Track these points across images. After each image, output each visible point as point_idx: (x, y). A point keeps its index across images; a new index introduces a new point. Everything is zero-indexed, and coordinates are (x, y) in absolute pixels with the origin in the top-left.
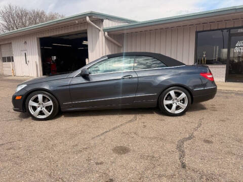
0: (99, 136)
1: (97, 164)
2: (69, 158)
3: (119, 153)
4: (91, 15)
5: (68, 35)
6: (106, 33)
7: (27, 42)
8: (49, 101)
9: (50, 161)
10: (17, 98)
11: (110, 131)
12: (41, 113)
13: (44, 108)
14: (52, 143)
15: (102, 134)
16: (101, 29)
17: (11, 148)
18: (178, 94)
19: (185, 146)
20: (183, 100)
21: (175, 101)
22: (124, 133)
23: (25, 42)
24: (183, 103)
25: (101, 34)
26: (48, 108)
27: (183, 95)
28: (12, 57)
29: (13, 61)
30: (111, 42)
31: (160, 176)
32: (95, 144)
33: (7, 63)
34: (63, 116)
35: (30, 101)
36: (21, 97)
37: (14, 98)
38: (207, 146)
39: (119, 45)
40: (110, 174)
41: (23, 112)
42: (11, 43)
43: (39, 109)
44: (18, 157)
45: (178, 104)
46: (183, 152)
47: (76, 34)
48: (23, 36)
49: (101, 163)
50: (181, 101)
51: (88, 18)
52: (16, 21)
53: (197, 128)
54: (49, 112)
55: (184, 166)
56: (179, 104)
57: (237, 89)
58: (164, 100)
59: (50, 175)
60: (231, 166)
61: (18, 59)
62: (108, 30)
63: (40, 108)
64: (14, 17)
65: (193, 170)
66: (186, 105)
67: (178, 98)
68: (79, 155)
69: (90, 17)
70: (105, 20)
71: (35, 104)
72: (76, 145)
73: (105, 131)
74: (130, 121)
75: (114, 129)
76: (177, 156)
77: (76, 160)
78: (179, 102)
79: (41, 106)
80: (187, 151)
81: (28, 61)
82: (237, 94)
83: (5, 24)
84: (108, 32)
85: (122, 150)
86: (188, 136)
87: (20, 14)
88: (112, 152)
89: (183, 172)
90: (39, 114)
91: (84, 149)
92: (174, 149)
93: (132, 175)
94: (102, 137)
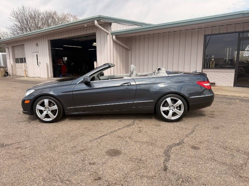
0: (96, 139)
1: (90, 164)
2: (67, 158)
3: (112, 155)
4: (99, 19)
5: (78, 37)
6: (114, 37)
7: (39, 44)
8: (55, 105)
9: (50, 160)
10: (26, 102)
11: (107, 134)
12: (47, 116)
13: (50, 112)
14: (54, 144)
15: (99, 138)
16: (109, 33)
17: (19, 148)
18: (174, 101)
19: (172, 151)
20: (179, 107)
21: (172, 108)
22: (119, 137)
23: (37, 44)
24: (180, 110)
25: (109, 37)
26: (54, 112)
27: (180, 102)
28: (25, 58)
29: (25, 62)
30: (119, 45)
31: (142, 177)
32: (91, 146)
33: (20, 64)
34: (67, 119)
35: (38, 105)
36: (29, 101)
37: (23, 101)
38: (193, 152)
39: (127, 47)
40: (100, 173)
41: (31, 115)
42: (24, 45)
43: (45, 113)
44: (24, 156)
45: (174, 111)
46: (169, 156)
47: (86, 37)
48: (35, 39)
49: (94, 164)
50: (177, 107)
51: (96, 22)
52: (29, 22)
53: (190, 134)
54: (55, 115)
55: (165, 169)
56: (176, 110)
57: (242, 95)
58: (161, 107)
59: (49, 172)
60: (209, 170)
61: (31, 60)
62: (117, 34)
63: (46, 111)
64: (27, 18)
65: (173, 173)
66: (182, 112)
67: (174, 105)
68: (76, 155)
69: (98, 21)
70: (113, 24)
71: (42, 108)
72: (75, 147)
73: (103, 134)
74: (128, 126)
75: (112, 132)
76: (162, 160)
77: (73, 160)
78: (176, 109)
79: (47, 110)
80: (172, 156)
81: (40, 63)
82: (242, 100)
83: (19, 24)
84: (116, 36)
85: (114, 153)
86: (178, 142)
87: (33, 15)
88: (105, 154)
89: (163, 174)
90: (45, 117)
91: (81, 150)
92: (161, 154)
93: (118, 175)
94: (99, 140)
